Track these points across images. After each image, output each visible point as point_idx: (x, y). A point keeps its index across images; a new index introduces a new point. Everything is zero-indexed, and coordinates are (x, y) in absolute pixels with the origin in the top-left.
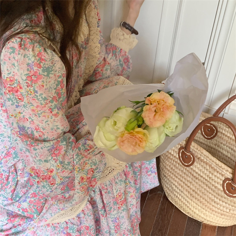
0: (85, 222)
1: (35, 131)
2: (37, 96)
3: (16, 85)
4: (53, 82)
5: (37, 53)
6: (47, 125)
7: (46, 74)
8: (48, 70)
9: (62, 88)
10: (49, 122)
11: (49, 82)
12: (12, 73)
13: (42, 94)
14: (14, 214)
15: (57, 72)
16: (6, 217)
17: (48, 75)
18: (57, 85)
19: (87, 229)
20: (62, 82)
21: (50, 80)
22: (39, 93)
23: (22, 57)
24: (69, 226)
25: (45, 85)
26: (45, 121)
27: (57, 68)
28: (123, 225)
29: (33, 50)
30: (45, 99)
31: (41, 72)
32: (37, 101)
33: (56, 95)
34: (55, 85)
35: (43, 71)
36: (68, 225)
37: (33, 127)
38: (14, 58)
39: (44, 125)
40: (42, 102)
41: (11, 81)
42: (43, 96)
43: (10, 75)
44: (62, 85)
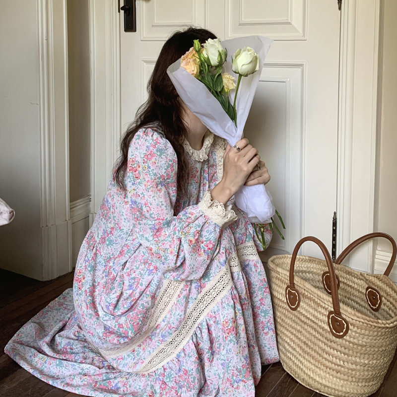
0: (184, 364)
1: (144, 206)
2: (149, 171)
3: (136, 165)
4: (164, 162)
5: (155, 138)
6: (154, 201)
7: (159, 153)
8: (161, 151)
9: (172, 171)
10: (155, 198)
11: (161, 161)
12: (135, 155)
13: (154, 170)
14: (111, 330)
15: (169, 156)
16: (103, 330)
17: (160, 156)
18: (168, 167)
19: (185, 374)
20: (172, 166)
21: (161, 160)
22: (152, 168)
23: (144, 141)
24: (166, 375)
25: (157, 162)
26: (152, 196)
27: (169, 153)
28: (231, 361)
29: (152, 136)
30: (155, 175)
31: (155, 151)
32: (149, 176)
33: (165, 174)
34: (165, 165)
35: (157, 151)
36: (165, 373)
37: (143, 202)
38: (138, 143)
39: (151, 200)
40: (153, 177)
41: (133, 161)
42: (154, 172)
43: (133, 157)
44: (172, 169)
